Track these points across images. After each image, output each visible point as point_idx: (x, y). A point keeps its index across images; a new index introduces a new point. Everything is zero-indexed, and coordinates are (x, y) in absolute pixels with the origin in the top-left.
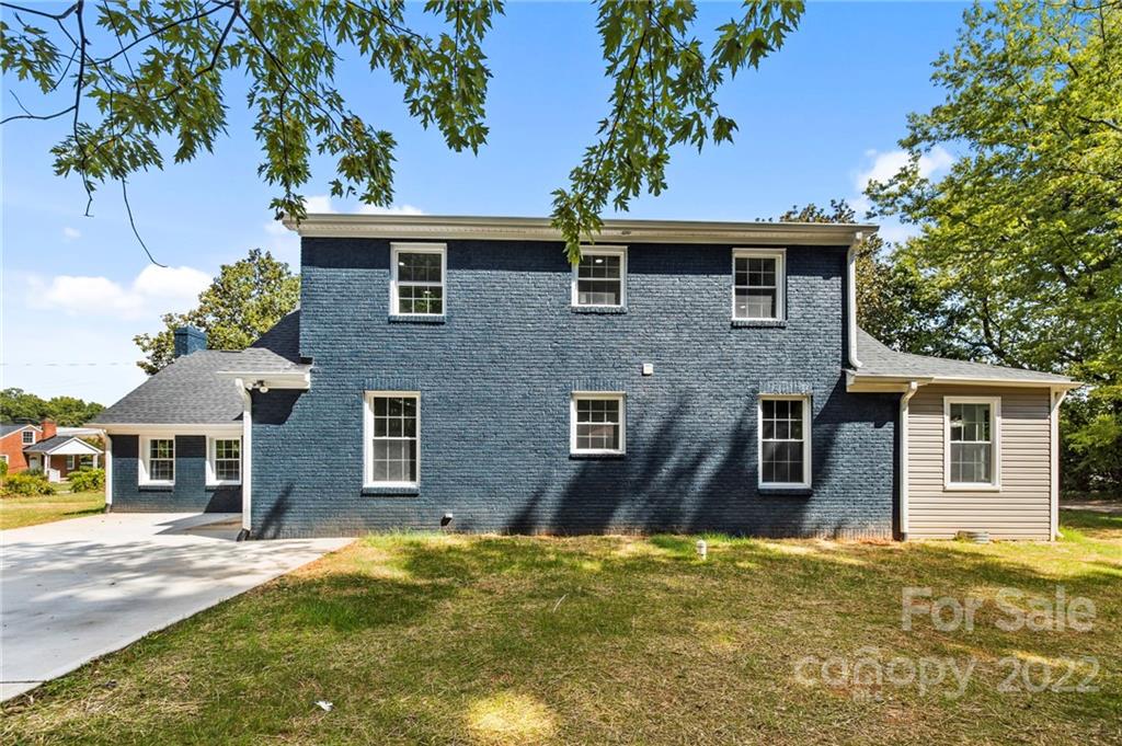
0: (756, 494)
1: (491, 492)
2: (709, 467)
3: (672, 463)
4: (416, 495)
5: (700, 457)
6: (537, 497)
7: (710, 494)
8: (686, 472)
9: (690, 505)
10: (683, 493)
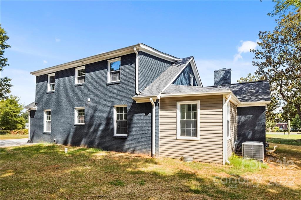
0: (113, 137)
1: (61, 134)
2: (101, 129)
3: (93, 127)
4: (50, 134)
5: (99, 125)
6: (68, 136)
7: (102, 137)
8: (96, 130)
9: (97, 140)
10: (96, 136)
